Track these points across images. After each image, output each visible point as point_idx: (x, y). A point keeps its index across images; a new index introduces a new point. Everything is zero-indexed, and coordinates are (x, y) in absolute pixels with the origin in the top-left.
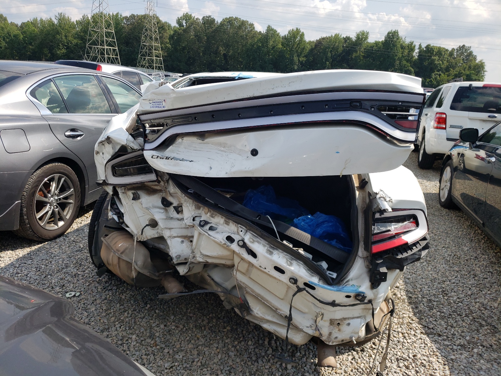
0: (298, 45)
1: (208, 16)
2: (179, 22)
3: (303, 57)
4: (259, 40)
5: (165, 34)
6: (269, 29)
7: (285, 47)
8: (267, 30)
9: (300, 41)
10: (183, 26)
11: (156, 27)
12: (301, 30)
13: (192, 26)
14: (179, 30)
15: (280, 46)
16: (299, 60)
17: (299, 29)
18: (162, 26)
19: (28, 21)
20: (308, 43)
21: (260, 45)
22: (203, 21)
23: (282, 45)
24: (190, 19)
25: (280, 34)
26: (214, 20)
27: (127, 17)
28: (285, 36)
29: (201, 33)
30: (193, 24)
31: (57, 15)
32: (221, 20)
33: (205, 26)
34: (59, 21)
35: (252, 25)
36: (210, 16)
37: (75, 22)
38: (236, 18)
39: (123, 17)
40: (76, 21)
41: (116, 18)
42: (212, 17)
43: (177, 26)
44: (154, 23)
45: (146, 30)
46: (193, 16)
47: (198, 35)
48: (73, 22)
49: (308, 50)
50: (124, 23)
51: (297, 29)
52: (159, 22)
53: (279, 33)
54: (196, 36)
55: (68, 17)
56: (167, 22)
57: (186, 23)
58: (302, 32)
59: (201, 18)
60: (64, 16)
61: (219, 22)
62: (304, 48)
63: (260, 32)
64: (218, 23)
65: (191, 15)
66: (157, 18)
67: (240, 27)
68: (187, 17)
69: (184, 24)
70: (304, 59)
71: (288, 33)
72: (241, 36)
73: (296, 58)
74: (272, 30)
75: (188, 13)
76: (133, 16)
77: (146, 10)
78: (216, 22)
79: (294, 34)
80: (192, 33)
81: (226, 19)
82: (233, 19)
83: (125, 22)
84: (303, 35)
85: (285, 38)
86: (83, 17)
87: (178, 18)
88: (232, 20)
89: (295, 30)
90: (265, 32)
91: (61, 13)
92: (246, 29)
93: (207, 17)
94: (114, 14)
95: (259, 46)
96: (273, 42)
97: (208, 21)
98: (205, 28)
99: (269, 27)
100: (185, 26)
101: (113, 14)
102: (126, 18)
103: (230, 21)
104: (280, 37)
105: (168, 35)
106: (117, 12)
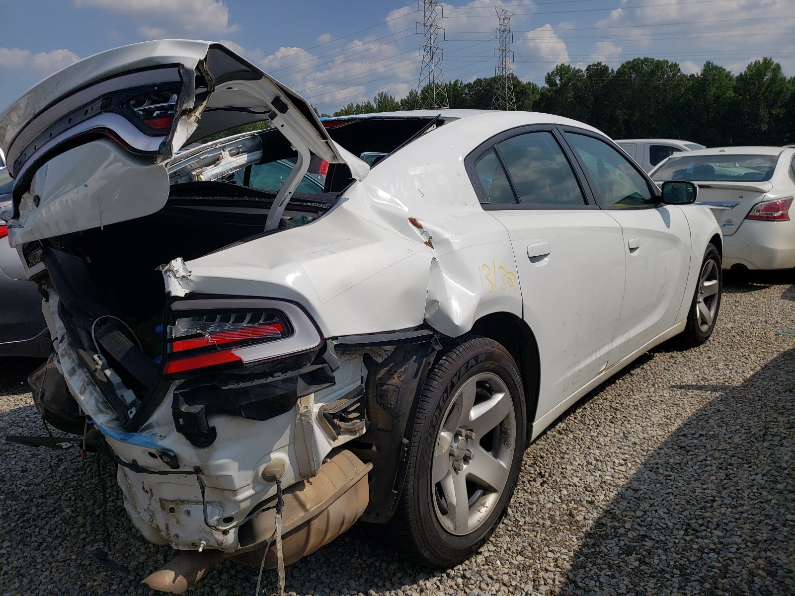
0: (767, 87)
1: (596, 63)
2: (549, 79)
3: (779, 107)
4: (689, 89)
5: (527, 101)
6: (709, 68)
7: (740, 95)
8: (704, 70)
9: (772, 79)
10: (556, 85)
11: (512, 93)
12: (773, 60)
13: (569, 83)
14: (549, 92)
15: (731, 93)
16: (770, 113)
17: (769, 58)
18: (523, 90)
19: (342, 110)
20: (789, 82)
21: (691, 97)
22: (588, 73)
23: (734, 92)
24: (567, 73)
25: (731, 74)
26: (607, 68)
27: (470, 84)
28: (741, 74)
29: (586, 91)
30: (571, 79)
31: (377, 97)
32: (619, 66)
33: (592, 80)
34: (379, 105)
35: (675, 66)
36: (599, 64)
37: (399, 103)
38: (646, 59)
39: (465, 85)
40: (402, 101)
41: (454, 88)
42: (603, 64)
43: (546, 86)
44: (508, 87)
45: (497, 99)
46: (573, 68)
47: (579, 96)
48: (397, 103)
49: (789, 94)
50: (466, 94)
51: (765, 59)
52: (517, 83)
53: (730, 72)
54: (575, 98)
55: (391, 98)
56: (531, 82)
57: (560, 80)
58: (775, 63)
59: (584, 69)
60: (385, 96)
61: (616, 70)
62: (781, 92)
63: (692, 76)
64: (613, 72)
65: (569, 66)
66: (515, 78)
67: (652, 73)
68: (563, 70)
69: (558, 82)
70: (782, 111)
71: (746, 69)
72: (655, 88)
73: (763, 111)
74: (716, 68)
75: (563, 64)
76: (479, 81)
77: (497, 69)
78: (610, 71)
79: (758, 70)
80: (570, 95)
81: (628, 63)
82: (640, 62)
83: (468, 92)
84: (778, 67)
85: (741, 78)
86: (410, 93)
87: (548, 74)
88: (638, 63)
89: (761, 62)
90: (699, 75)
91: (382, 94)
92: (663, 74)
93: (594, 65)
94: (452, 83)
95: (689, 99)
96: (717, 88)
97: (598, 72)
98: (591, 83)
99: (708, 63)
100: (559, 86)
101: (450, 82)
102: (469, 86)
103: (634, 66)
104: (731, 79)
105: (531, 102)
106: (456, 79)
